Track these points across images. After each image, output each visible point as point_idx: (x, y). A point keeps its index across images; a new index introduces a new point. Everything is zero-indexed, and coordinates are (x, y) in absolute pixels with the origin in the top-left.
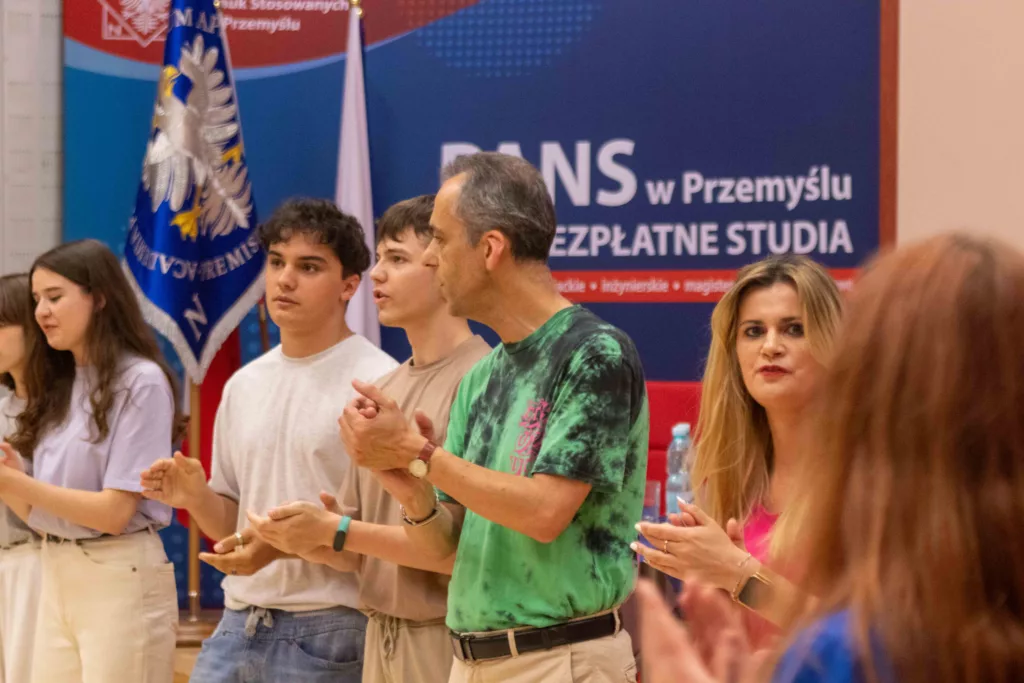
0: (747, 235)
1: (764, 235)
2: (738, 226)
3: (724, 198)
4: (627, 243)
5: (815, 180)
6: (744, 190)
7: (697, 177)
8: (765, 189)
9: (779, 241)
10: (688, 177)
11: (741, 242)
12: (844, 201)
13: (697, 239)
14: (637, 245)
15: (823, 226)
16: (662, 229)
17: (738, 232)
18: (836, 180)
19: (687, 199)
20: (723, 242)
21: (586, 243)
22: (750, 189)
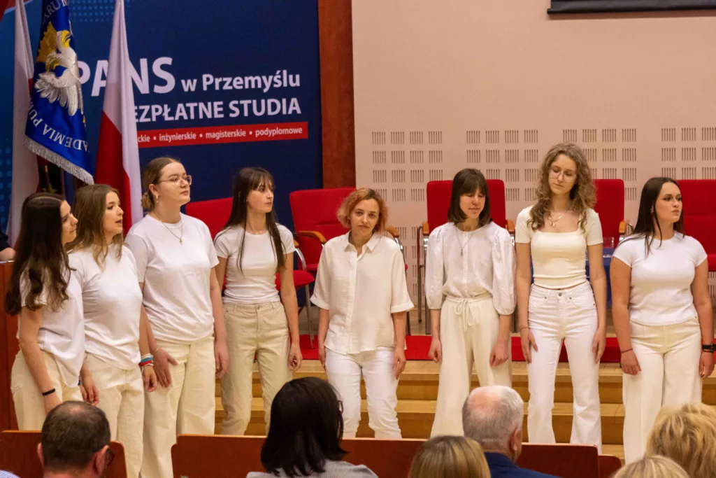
0: (241, 107)
1: (250, 106)
2: (236, 102)
3: (226, 87)
4: (172, 114)
5: (279, 77)
6: (237, 83)
7: (211, 77)
8: (250, 81)
9: (259, 109)
10: (205, 77)
11: (237, 111)
12: (296, 87)
13: (212, 110)
14: (178, 114)
15: (284, 101)
16: (192, 106)
17: (235, 105)
18: (291, 77)
19: (205, 88)
20: (227, 111)
21: (149, 115)
22: (241, 82)
